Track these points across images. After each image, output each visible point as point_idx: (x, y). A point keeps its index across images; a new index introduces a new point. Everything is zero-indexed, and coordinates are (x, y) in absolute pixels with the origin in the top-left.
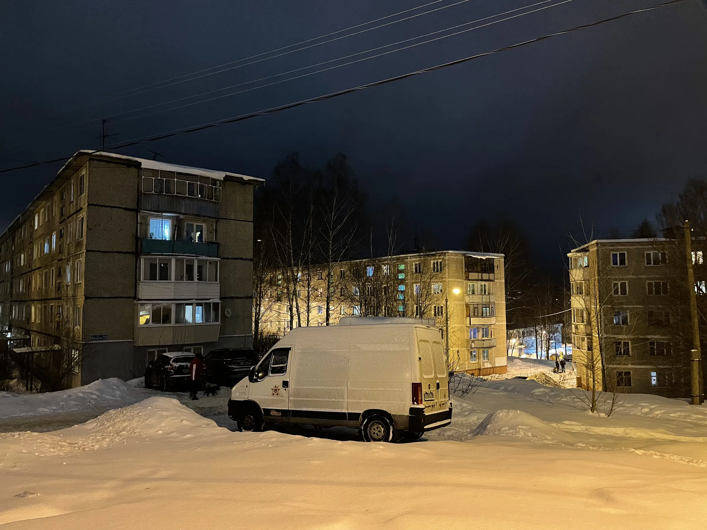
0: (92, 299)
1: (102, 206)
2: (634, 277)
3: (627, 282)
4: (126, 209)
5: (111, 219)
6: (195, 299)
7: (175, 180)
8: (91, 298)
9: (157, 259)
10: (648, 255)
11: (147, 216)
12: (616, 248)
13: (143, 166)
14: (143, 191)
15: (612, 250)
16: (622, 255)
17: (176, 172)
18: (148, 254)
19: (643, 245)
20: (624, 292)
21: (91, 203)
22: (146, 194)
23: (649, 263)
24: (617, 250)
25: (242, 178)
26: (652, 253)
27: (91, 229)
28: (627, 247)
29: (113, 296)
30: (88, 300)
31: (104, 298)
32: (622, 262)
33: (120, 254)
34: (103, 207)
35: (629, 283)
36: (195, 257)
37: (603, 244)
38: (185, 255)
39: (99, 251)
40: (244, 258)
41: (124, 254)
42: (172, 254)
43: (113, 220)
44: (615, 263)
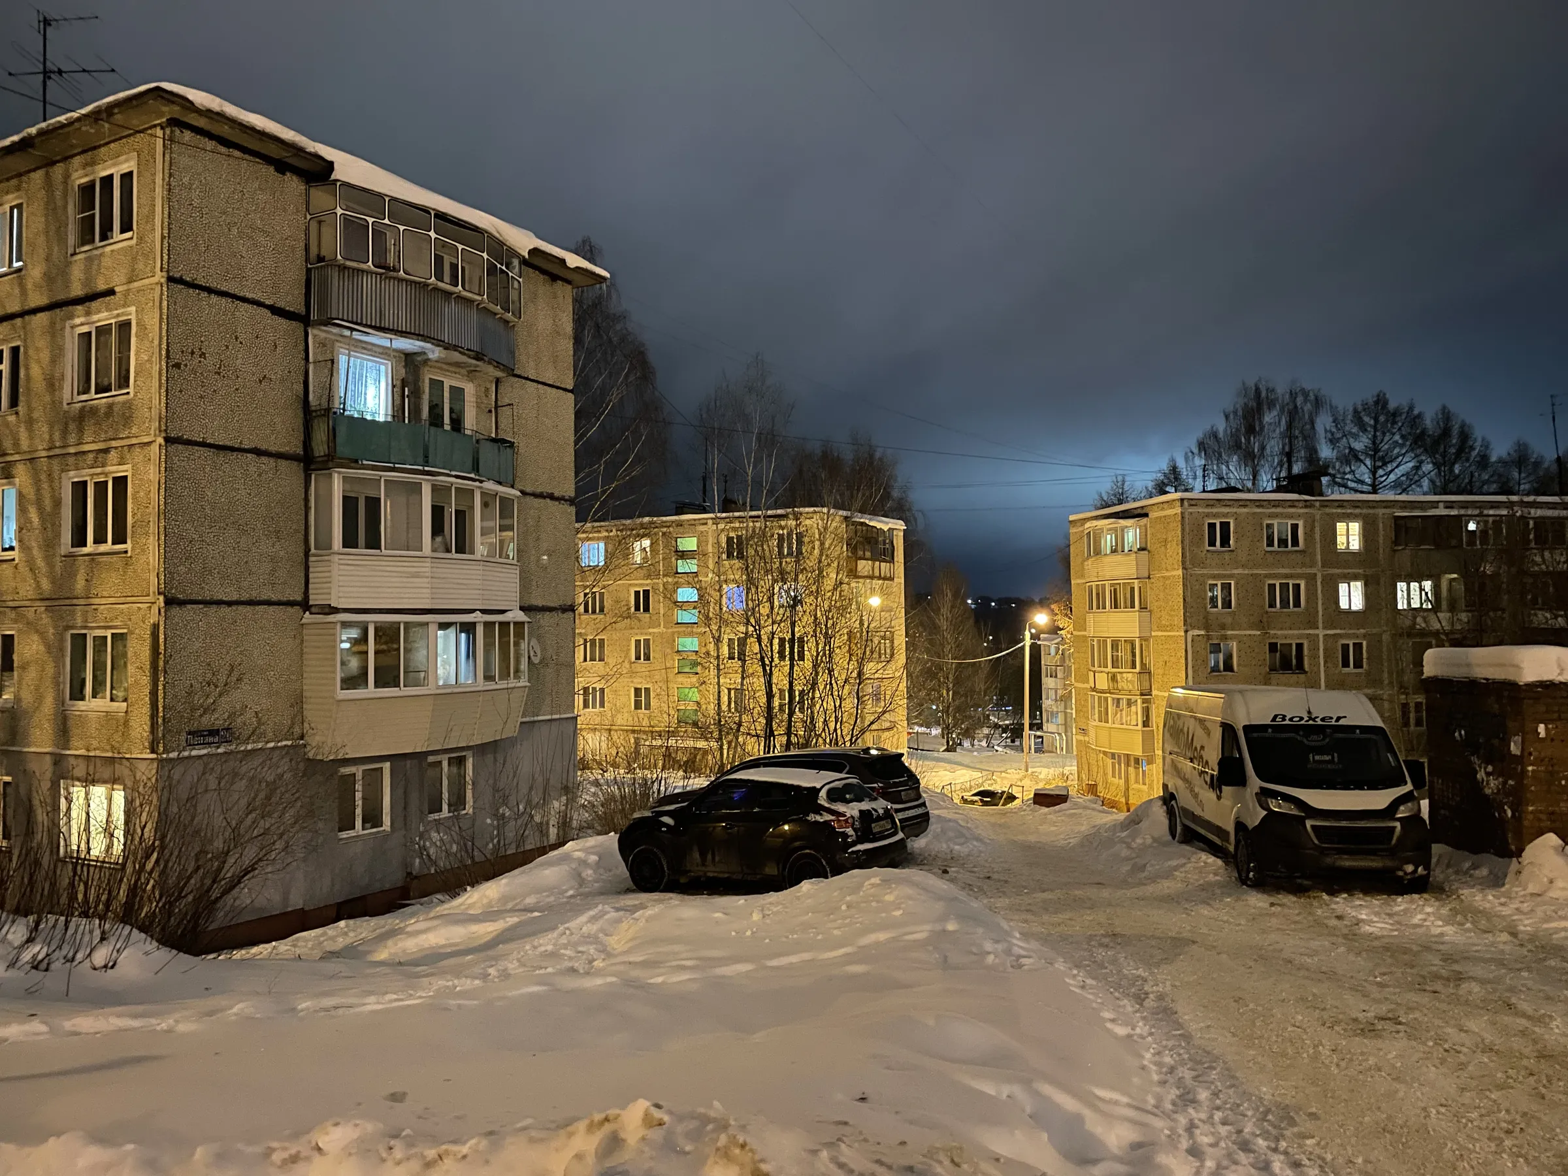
0: (189, 606)
1: (210, 290)
2: (1246, 572)
3: (1233, 582)
4: (275, 310)
5: (237, 338)
6: (481, 611)
7: (432, 234)
8: (182, 603)
9: (380, 480)
10: (1269, 526)
11: (333, 341)
12: (1214, 510)
13: (338, 174)
14: (339, 257)
15: (1208, 515)
16: (1225, 526)
17: (434, 210)
18: (354, 462)
19: (1262, 506)
20: (1227, 604)
21: (177, 275)
22: (349, 268)
23: (1270, 543)
24: (1215, 516)
25: (563, 261)
26: (1275, 522)
27: (177, 366)
28: (1235, 510)
29: (245, 597)
30: (175, 611)
31: (220, 603)
32: (1225, 541)
33: (263, 458)
34: (213, 296)
35: (1236, 584)
36: (477, 484)
37: (1193, 502)
38: (454, 473)
39: (204, 444)
40: (556, 494)
41: (272, 460)
42: (421, 468)
43: (241, 343)
44: (1212, 543)
